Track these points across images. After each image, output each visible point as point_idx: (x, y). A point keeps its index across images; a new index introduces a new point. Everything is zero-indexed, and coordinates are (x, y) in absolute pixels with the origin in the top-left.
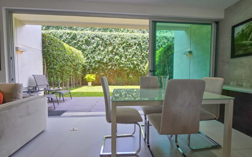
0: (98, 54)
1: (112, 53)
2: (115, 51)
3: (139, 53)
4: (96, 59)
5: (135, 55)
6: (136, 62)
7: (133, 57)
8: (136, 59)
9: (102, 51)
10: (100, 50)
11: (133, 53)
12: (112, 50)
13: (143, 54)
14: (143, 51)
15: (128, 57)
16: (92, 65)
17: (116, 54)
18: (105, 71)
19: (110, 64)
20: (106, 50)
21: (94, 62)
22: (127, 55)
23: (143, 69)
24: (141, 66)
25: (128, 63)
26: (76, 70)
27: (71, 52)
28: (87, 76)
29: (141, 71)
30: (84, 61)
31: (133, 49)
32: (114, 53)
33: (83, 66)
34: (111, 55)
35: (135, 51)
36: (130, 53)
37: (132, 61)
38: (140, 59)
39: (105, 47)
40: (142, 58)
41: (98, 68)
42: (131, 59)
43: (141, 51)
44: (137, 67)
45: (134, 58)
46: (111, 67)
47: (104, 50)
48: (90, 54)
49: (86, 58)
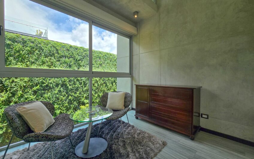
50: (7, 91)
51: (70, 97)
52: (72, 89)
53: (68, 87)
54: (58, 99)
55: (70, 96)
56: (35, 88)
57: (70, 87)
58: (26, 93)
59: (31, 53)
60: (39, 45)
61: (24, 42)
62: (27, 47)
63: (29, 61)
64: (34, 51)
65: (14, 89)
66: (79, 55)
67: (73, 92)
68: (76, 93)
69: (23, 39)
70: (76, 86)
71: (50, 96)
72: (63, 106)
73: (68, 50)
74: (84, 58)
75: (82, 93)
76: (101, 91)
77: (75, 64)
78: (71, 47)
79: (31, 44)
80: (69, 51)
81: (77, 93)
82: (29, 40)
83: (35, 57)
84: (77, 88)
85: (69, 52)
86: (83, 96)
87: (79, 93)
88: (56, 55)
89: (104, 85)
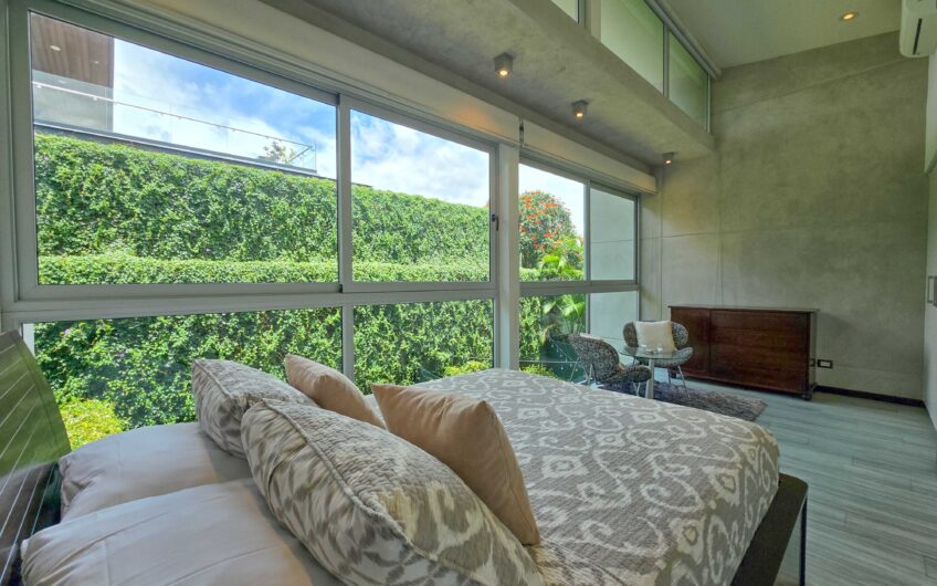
50: (276, 328)
51: (404, 345)
52: (407, 322)
53: (398, 316)
54: (379, 349)
55: (404, 341)
56: (330, 319)
57: (402, 315)
58: (312, 331)
59: (307, 221)
60: (323, 199)
61: (292, 194)
62: (299, 205)
63: (305, 245)
64: (314, 217)
65: (291, 321)
66: (413, 222)
67: (410, 329)
68: (416, 332)
69: (289, 185)
70: (417, 312)
71: (361, 340)
72: (389, 367)
73: (388, 208)
74: (425, 231)
75: (432, 333)
76: (475, 327)
77: (405, 247)
78: (394, 197)
79: (308, 198)
80: (390, 210)
81: (420, 331)
82: (303, 185)
83: (316, 234)
84: (419, 317)
85: (392, 214)
86: (433, 343)
87: (423, 331)
88: (362, 222)
89: (483, 308)
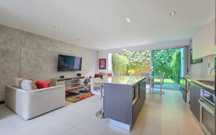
0: (136, 58)
1: (145, 56)
2: (147, 55)
3: (166, 54)
4: (135, 61)
5: (163, 56)
6: (163, 62)
7: (160, 58)
8: (163, 59)
9: (138, 55)
10: (137, 55)
11: (161, 55)
12: (145, 54)
13: (169, 55)
14: (170, 52)
15: (157, 58)
16: (132, 65)
17: (148, 57)
18: (140, 68)
19: (144, 63)
20: (141, 55)
21: (133, 62)
22: (156, 56)
23: (170, 66)
24: (168, 64)
25: (157, 62)
26: (123, 67)
27: (121, 59)
28: (129, 71)
29: (168, 68)
30: (128, 62)
31: (161, 52)
32: (146, 56)
33: (127, 65)
34: (144, 58)
35: (163, 54)
36: (158, 56)
37: (160, 61)
38: (167, 59)
39: (140, 53)
40: (169, 58)
41: (136, 66)
42: (159, 60)
43: (168, 53)
44: (164, 65)
45: (162, 59)
46: (144, 65)
47: (140, 55)
48: (131, 58)
49: (129, 61)
